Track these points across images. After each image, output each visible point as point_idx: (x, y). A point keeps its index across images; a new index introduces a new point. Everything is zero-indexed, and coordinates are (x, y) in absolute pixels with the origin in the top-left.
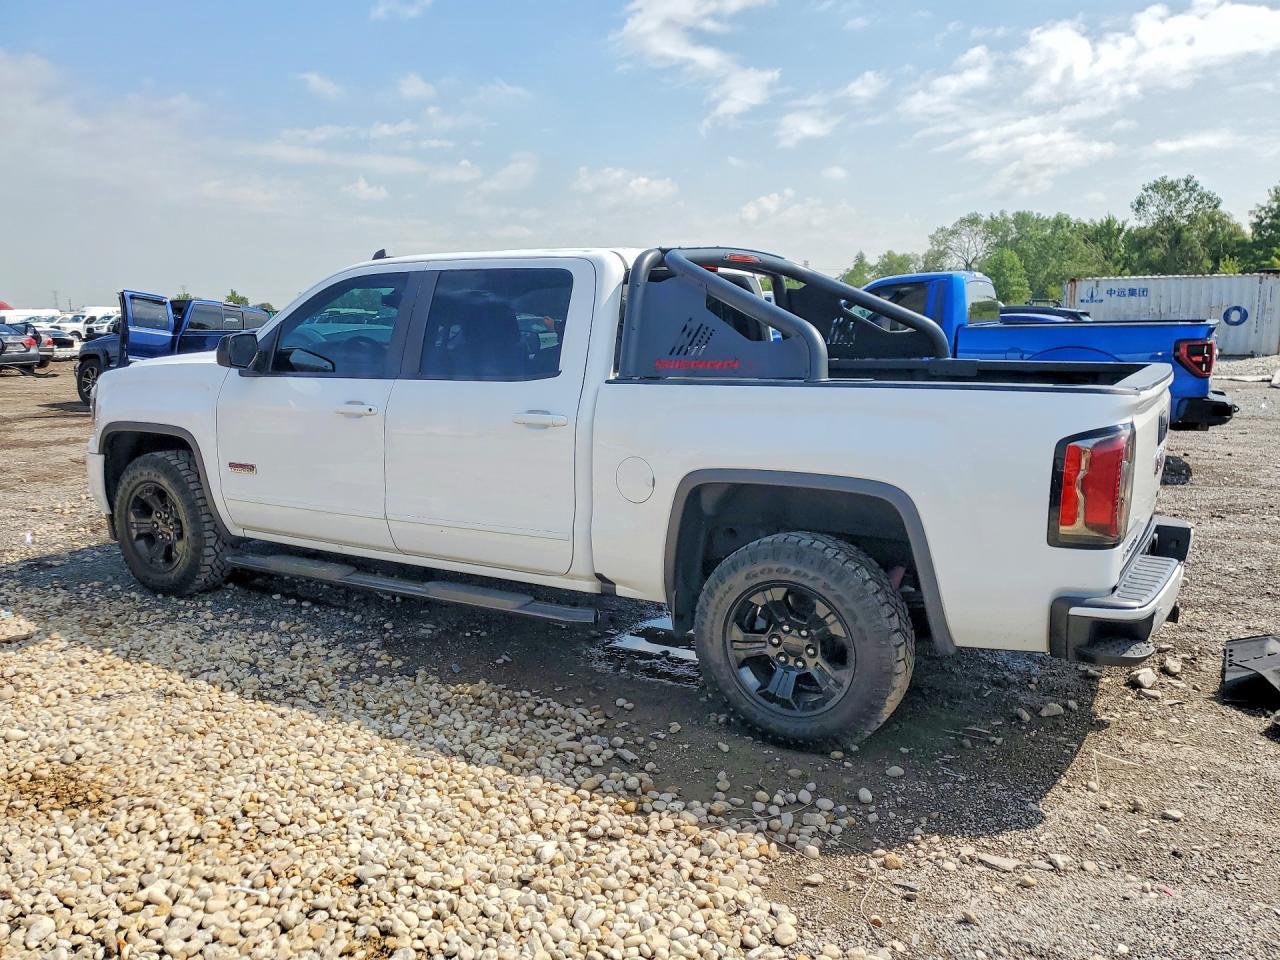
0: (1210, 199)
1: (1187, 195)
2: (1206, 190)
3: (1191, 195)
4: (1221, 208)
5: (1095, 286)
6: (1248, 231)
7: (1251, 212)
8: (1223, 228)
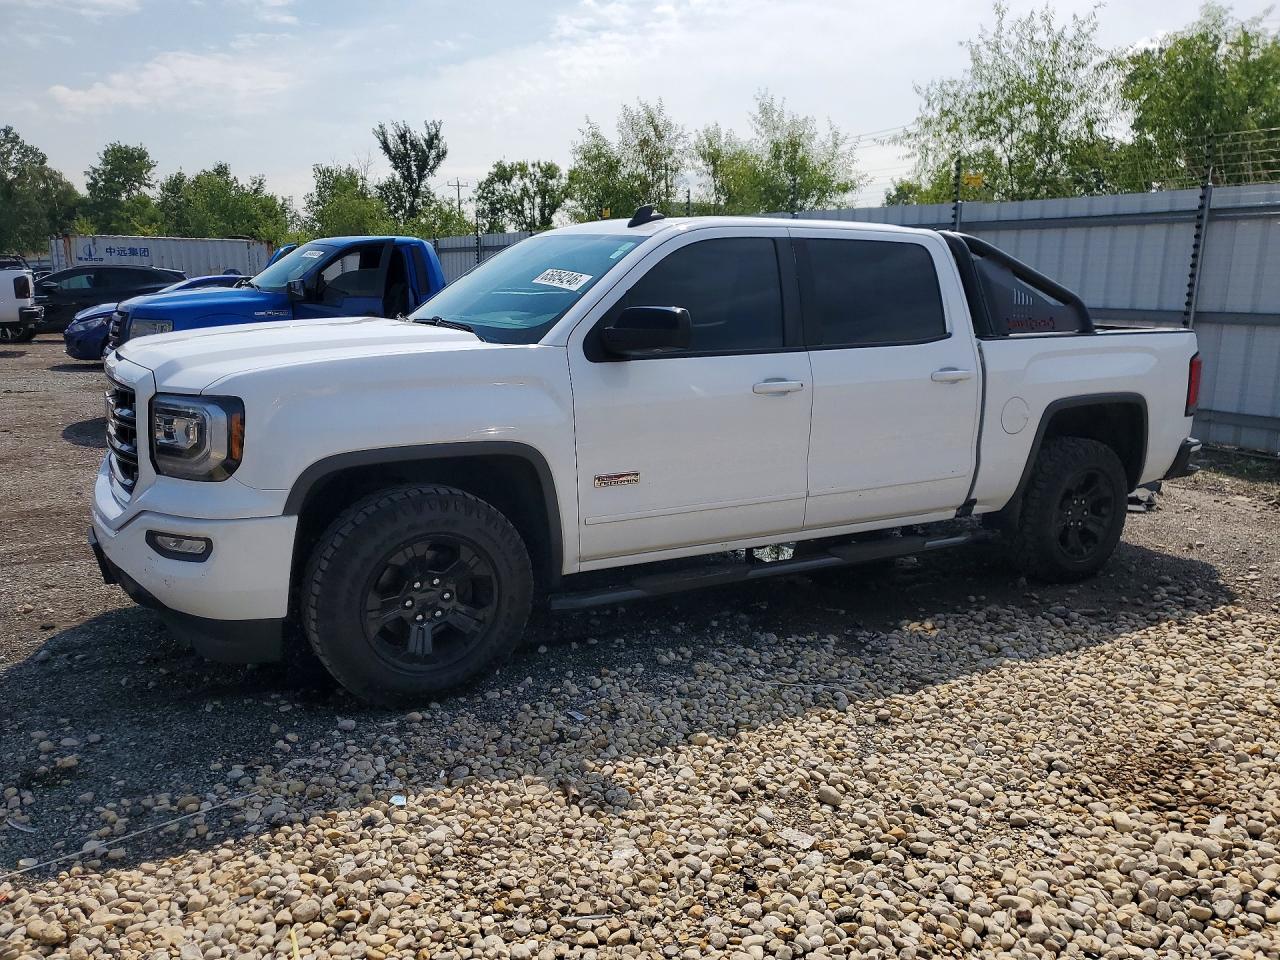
0: (35, 154)
1: (9, 146)
2: (29, 145)
3: (13, 147)
4: (48, 164)
5: (91, 243)
6: (83, 191)
7: (86, 173)
8: (56, 186)
